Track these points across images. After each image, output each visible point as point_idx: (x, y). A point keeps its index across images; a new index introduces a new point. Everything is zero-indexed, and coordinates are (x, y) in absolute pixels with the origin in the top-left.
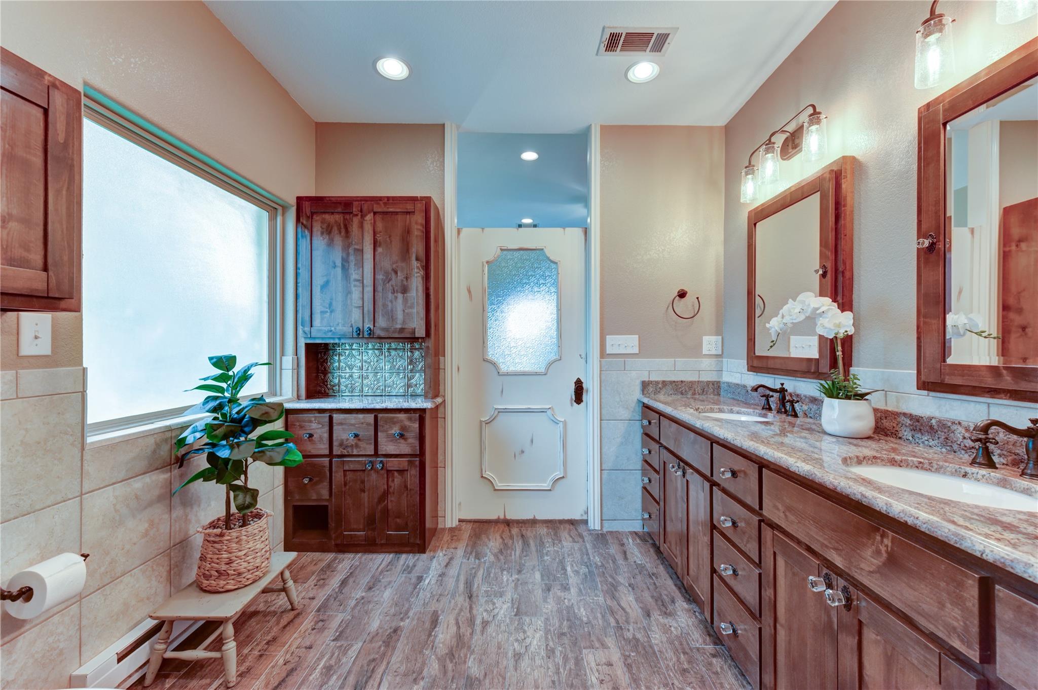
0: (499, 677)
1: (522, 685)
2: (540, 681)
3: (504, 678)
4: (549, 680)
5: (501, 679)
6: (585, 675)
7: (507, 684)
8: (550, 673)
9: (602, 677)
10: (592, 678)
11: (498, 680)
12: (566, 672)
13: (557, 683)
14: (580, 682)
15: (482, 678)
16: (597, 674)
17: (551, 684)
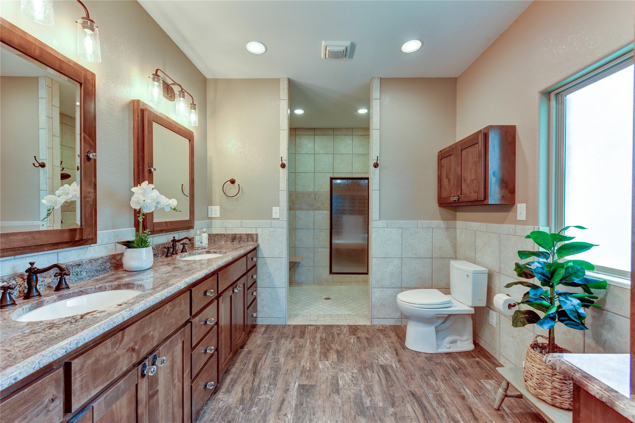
0: (346, 417)
1: (333, 412)
2: (322, 415)
3: (343, 416)
4: (317, 416)
5: (345, 415)
6: (294, 419)
7: (341, 413)
8: (315, 420)
9: (284, 418)
10: (290, 417)
11: (347, 415)
12: (305, 421)
13: (312, 414)
14: (298, 414)
15: (357, 416)
16: (287, 419)
17: (315, 413)
